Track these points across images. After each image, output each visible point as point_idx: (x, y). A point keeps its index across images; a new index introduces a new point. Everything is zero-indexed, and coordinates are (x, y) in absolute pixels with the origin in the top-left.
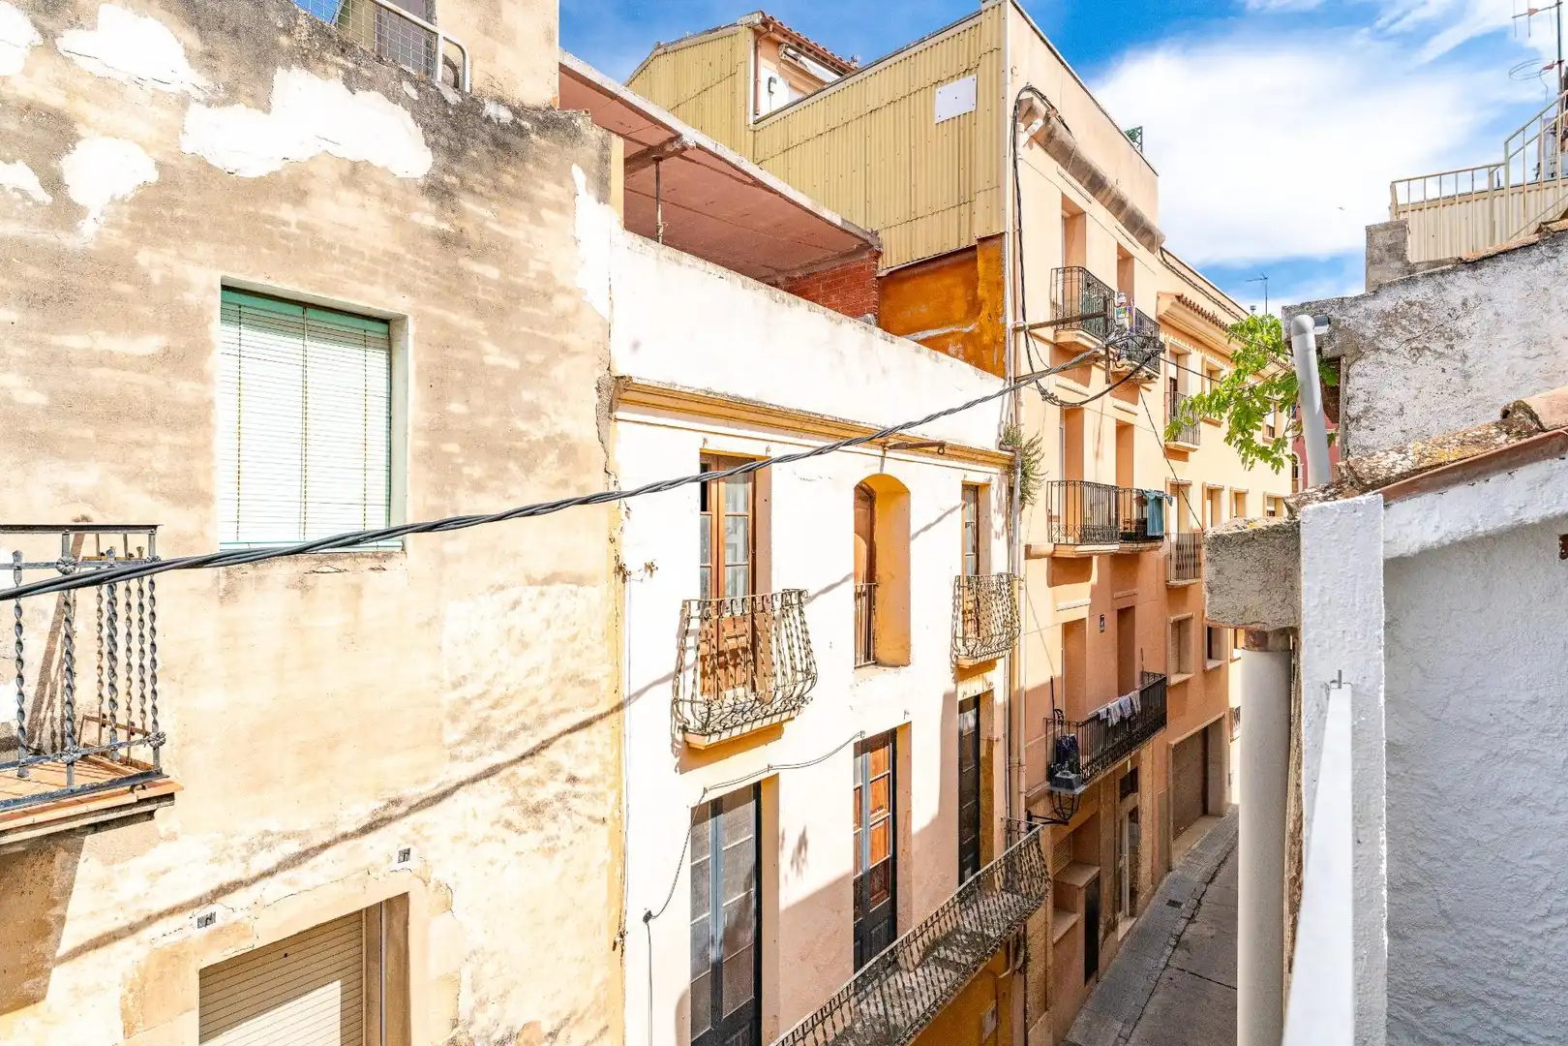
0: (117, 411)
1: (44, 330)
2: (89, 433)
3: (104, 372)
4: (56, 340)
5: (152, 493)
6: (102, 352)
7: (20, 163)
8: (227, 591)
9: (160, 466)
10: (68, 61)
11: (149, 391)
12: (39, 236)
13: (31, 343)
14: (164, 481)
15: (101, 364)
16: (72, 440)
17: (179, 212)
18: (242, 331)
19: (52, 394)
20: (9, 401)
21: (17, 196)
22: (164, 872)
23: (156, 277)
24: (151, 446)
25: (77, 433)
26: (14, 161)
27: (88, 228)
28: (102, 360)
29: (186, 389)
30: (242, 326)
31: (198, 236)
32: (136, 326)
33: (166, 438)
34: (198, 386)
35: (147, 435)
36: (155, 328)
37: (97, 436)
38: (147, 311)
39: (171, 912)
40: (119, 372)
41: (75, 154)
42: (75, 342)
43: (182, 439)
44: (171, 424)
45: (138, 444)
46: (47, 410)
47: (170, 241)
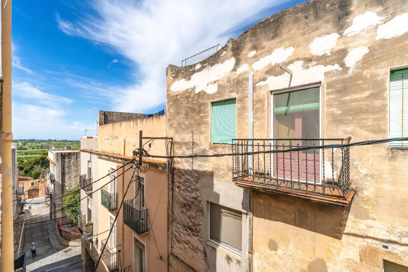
0: (358, 112)
1: (340, 97)
2: (351, 118)
3: (355, 103)
4: (343, 99)
5: (367, 131)
6: (354, 99)
7: (336, 64)
8: (392, 157)
9: (370, 124)
10: (346, 36)
11: (366, 105)
12: (340, 78)
13: (338, 101)
14: (371, 128)
15: (354, 102)
16: (346, 120)
17: (375, 57)
18: (403, 81)
19: (342, 110)
20: (334, 114)
21: (335, 71)
22: (371, 227)
23: (368, 76)
24: (367, 119)
25: (348, 118)
26: (335, 64)
27: (350, 72)
28: (353, 101)
29: (378, 103)
30: (404, 80)
31: (382, 61)
32: (363, 90)
33: (372, 116)
34: (382, 101)
35: (366, 116)
36: (368, 89)
37: (353, 118)
38: (366, 86)
39: (374, 238)
40: (359, 102)
41: (347, 57)
42: (347, 98)
43: (376, 116)
44: (374, 113)
45: (363, 119)
46: (341, 114)
47: (373, 65)
